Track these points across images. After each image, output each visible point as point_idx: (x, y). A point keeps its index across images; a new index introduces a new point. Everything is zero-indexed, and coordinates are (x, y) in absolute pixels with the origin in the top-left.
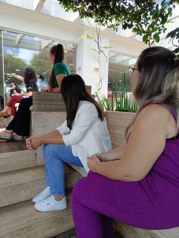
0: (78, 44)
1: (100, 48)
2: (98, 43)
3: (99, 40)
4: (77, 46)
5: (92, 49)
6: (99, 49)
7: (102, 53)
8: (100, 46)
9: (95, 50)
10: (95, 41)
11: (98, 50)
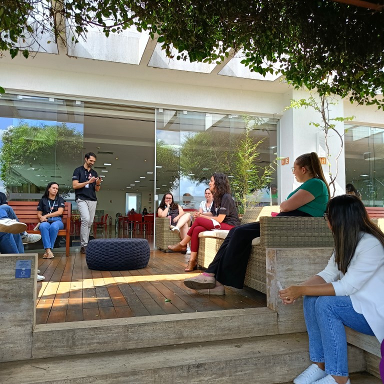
0: (281, 116)
1: (327, 121)
2: (323, 112)
3: (325, 107)
4: (279, 120)
5: (310, 124)
6: (325, 122)
7: (331, 129)
8: (326, 118)
9: (317, 125)
10: (317, 108)
11: (323, 124)
